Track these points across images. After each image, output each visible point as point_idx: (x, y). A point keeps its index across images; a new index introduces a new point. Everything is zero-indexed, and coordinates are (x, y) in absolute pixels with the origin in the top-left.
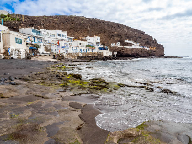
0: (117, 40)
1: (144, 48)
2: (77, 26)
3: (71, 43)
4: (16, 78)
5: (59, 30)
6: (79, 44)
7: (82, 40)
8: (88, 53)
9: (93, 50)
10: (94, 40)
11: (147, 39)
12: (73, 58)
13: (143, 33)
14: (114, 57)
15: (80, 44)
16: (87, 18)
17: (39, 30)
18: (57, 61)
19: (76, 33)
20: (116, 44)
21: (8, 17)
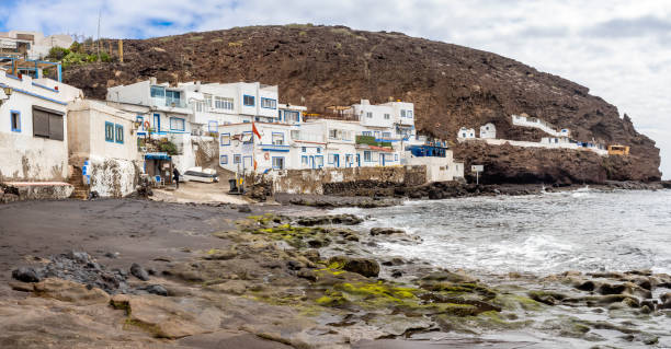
0: (483, 114)
1: (589, 147)
2: (318, 64)
3: (297, 132)
4: (151, 273)
5: (248, 81)
6: (328, 134)
7: (339, 117)
8: (366, 168)
9: (386, 157)
10: (387, 116)
11: (598, 113)
12: (307, 191)
13: (581, 91)
14: (472, 186)
15: (334, 133)
16: (358, 33)
17: (176, 85)
18: (245, 202)
19: (316, 88)
20: (478, 131)
21: (72, 53)
